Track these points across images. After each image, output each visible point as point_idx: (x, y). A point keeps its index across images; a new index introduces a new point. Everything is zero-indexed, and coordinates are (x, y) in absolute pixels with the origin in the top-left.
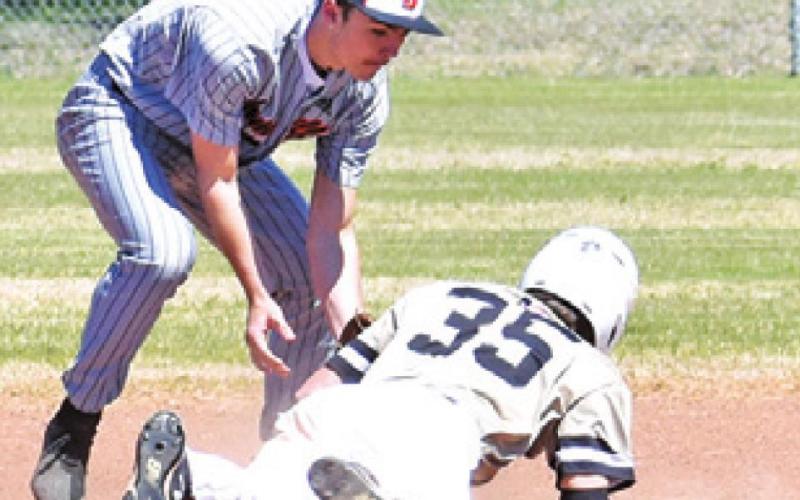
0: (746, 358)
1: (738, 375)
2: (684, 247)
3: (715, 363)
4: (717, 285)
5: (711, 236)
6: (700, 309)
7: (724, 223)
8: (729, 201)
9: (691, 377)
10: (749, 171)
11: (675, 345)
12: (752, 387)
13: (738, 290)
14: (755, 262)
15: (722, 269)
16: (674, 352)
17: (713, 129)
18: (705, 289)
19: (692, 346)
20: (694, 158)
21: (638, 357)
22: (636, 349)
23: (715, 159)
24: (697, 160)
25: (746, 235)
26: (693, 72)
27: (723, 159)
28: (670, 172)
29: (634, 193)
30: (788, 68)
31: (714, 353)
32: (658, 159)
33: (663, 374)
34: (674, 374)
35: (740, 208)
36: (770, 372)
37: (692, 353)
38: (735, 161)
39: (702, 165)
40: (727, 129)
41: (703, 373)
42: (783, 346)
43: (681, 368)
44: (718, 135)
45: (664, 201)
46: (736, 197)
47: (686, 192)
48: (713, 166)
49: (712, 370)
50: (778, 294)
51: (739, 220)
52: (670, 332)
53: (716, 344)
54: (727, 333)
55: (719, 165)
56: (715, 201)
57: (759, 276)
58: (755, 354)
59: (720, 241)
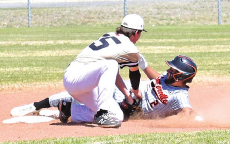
0: (38, 83)
1: (37, 86)
2: (18, 61)
3: (32, 84)
4: (27, 68)
5: (23, 58)
6: (26, 73)
7: (24, 55)
8: (24, 51)
9: (27, 87)
10: (26, 46)
11: (22, 81)
12: (40, 89)
13: (32, 69)
14: (34, 64)
15: (28, 65)
16: (22, 82)
17: (16, 38)
18: (25, 69)
19: (26, 81)
20: (14, 43)
21: (15, 83)
22: (14, 82)
23: (19, 43)
24: (15, 43)
25: (30, 58)
26: (7, 26)
27: (20, 43)
28: (10, 46)
29: (4, 50)
30: (27, 25)
31: (31, 82)
32: (7, 43)
33: (21, 87)
34: (23, 86)
35: (27, 53)
36: (44, 86)
37: (26, 82)
38: (23, 44)
39: (16, 45)
40: (19, 37)
41: (29, 86)
42: (46, 81)
43: (25, 85)
44: (18, 38)
45: (11, 51)
46: (26, 50)
47: (15, 49)
48: (19, 45)
49: (31, 85)
50: (41, 70)
51: (28, 55)
52: (20, 78)
53: (31, 80)
54: (33, 78)
55: (20, 45)
56: (22, 51)
57: (36, 66)
58: (40, 82)
59: (25, 59)
